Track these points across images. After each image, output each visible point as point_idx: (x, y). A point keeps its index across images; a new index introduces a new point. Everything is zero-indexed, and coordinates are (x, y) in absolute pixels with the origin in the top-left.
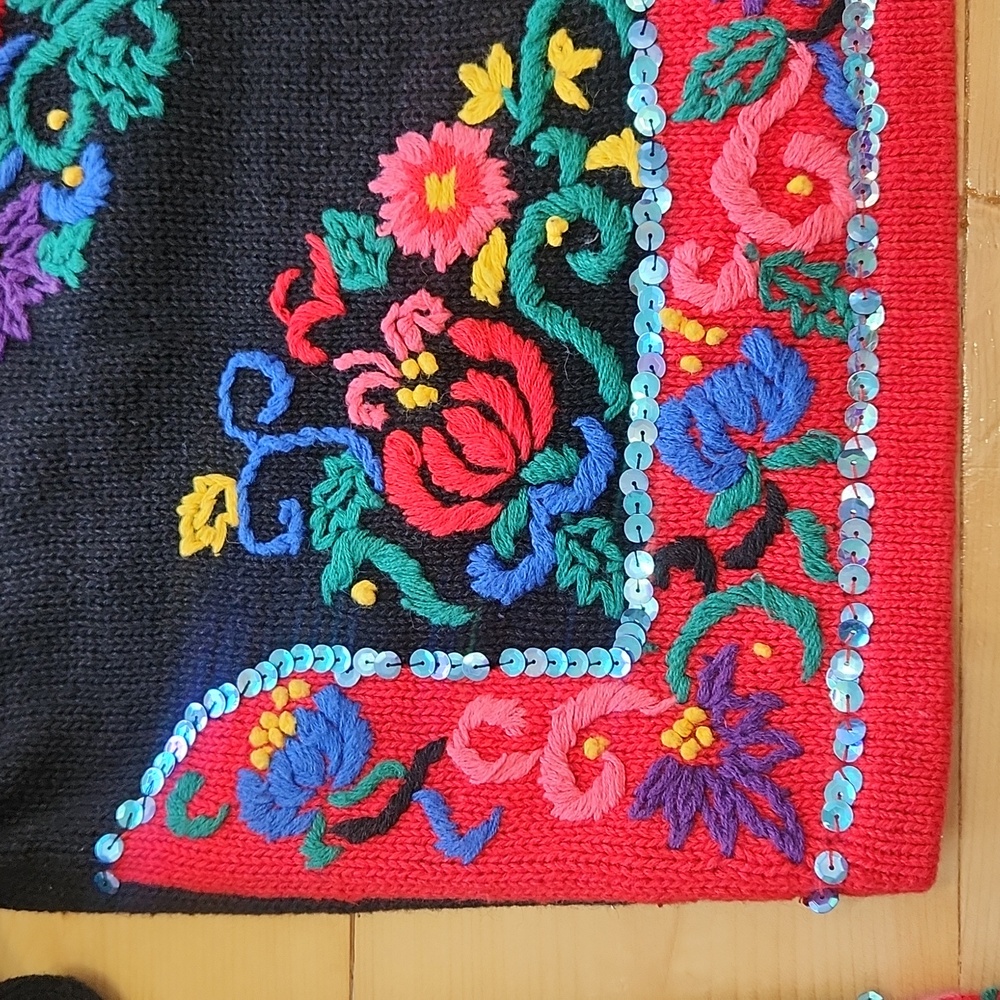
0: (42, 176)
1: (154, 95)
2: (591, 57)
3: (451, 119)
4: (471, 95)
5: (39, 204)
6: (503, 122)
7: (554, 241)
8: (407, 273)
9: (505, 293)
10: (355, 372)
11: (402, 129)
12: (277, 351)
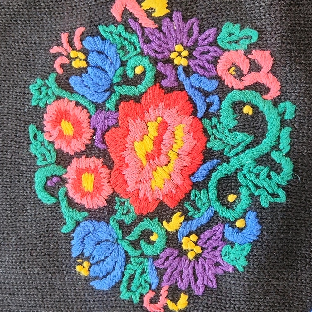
0: (225, 221)
1: (282, 193)
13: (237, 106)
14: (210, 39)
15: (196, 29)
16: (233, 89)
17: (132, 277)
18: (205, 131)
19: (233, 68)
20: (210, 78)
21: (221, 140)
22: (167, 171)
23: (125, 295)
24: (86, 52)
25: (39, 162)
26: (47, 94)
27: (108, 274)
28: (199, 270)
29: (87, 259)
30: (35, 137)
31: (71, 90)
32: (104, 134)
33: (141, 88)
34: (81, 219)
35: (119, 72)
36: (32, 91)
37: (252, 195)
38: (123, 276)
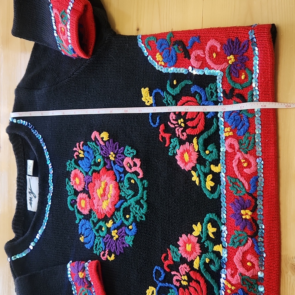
0: (126, 226)
1: (144, 216)
2: (215, 230)
3: (191, 234)
4: (194, 231)
5: (125, 230)
6: (199, 237)
7: (207, 262)
8: (183, 260)
9: (199, 268)
10: (175, 275)
11: (183, 233)
12: (162, 268)
13: (129, 179)
14: (122, 151)
15: (117, 147)
16: (128, 172)
17: (97, 244)
18: (119, 187)
19: (129, 164)
20: (121, 167)
21: (125, 192)
22: (107, 202)
23: (95, 252)
24: (84, 151)
25: (69, 194)
26: (72, 167)
27: (89, 242)
28: (118, 245)
29: (83, 235)
30: (68, 183)
31: (79, 166)
32: (88, 185)
33: (100, 167)
34: (81, 218)
35: (93, 160)
36: (67, 165)
37: (134, 216)
38: (94, 243)
